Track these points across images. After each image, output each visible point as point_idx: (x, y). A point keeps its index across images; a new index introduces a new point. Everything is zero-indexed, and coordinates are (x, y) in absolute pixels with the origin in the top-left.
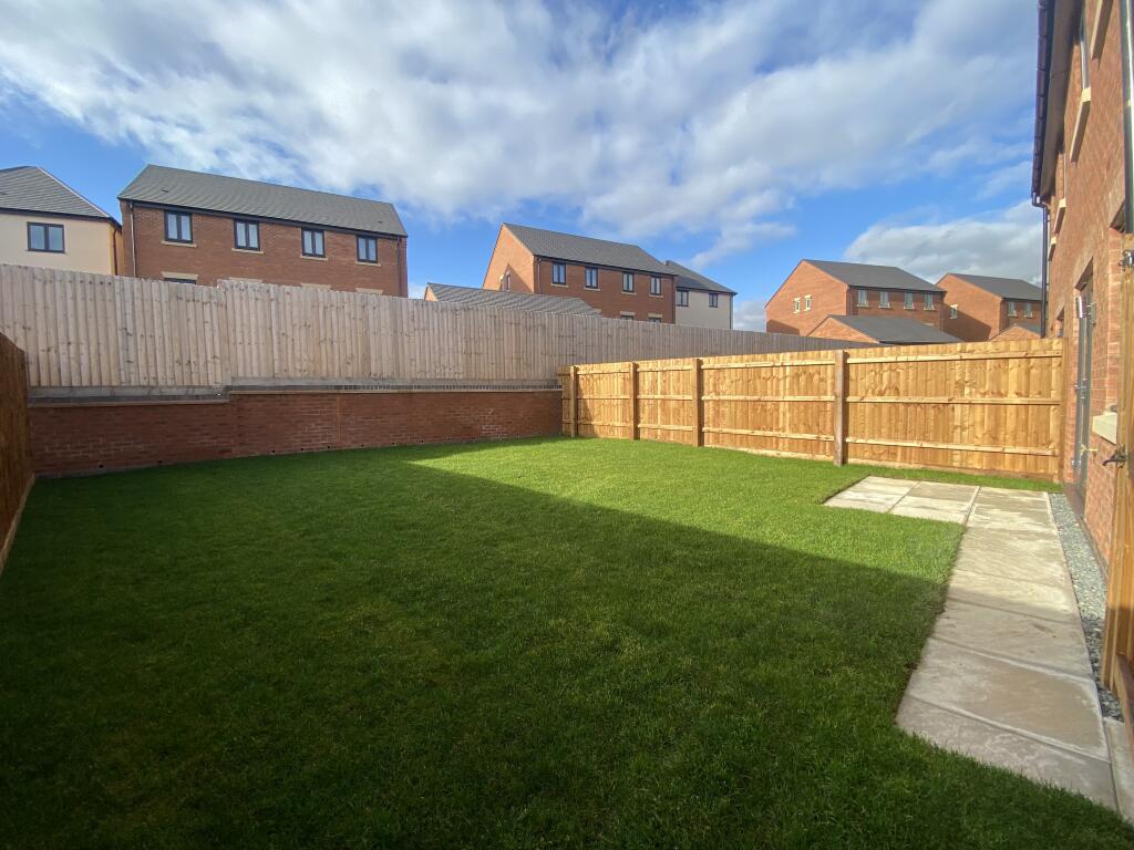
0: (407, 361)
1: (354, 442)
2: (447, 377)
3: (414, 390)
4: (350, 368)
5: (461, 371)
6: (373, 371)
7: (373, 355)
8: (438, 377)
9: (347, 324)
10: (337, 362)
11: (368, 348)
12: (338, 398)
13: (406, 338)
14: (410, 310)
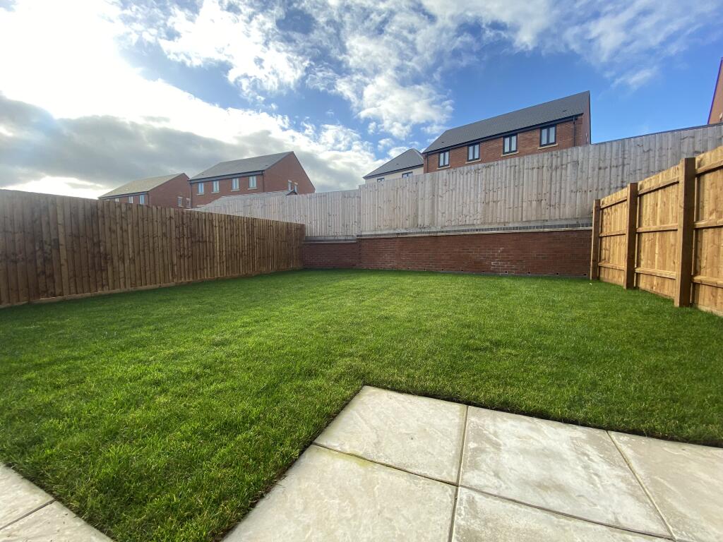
0: (440, 214)
1: (404, 266)
2: (467, 223)
3: (439, 234)
4: (408, 222)
5: (479, 218)
6: (419, 223)
7: (420, 213)
8: (460, 223)
9: (408, 196)
10: (401, 220)
11: (417, 210)
12: (398, 240)
13: (440, 199)
14: (444, 178)
